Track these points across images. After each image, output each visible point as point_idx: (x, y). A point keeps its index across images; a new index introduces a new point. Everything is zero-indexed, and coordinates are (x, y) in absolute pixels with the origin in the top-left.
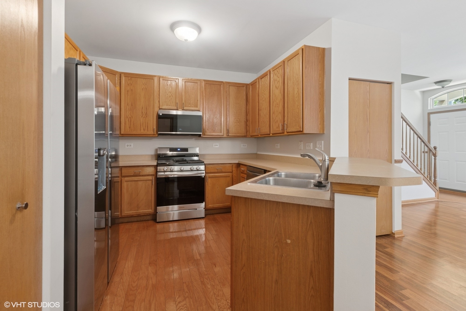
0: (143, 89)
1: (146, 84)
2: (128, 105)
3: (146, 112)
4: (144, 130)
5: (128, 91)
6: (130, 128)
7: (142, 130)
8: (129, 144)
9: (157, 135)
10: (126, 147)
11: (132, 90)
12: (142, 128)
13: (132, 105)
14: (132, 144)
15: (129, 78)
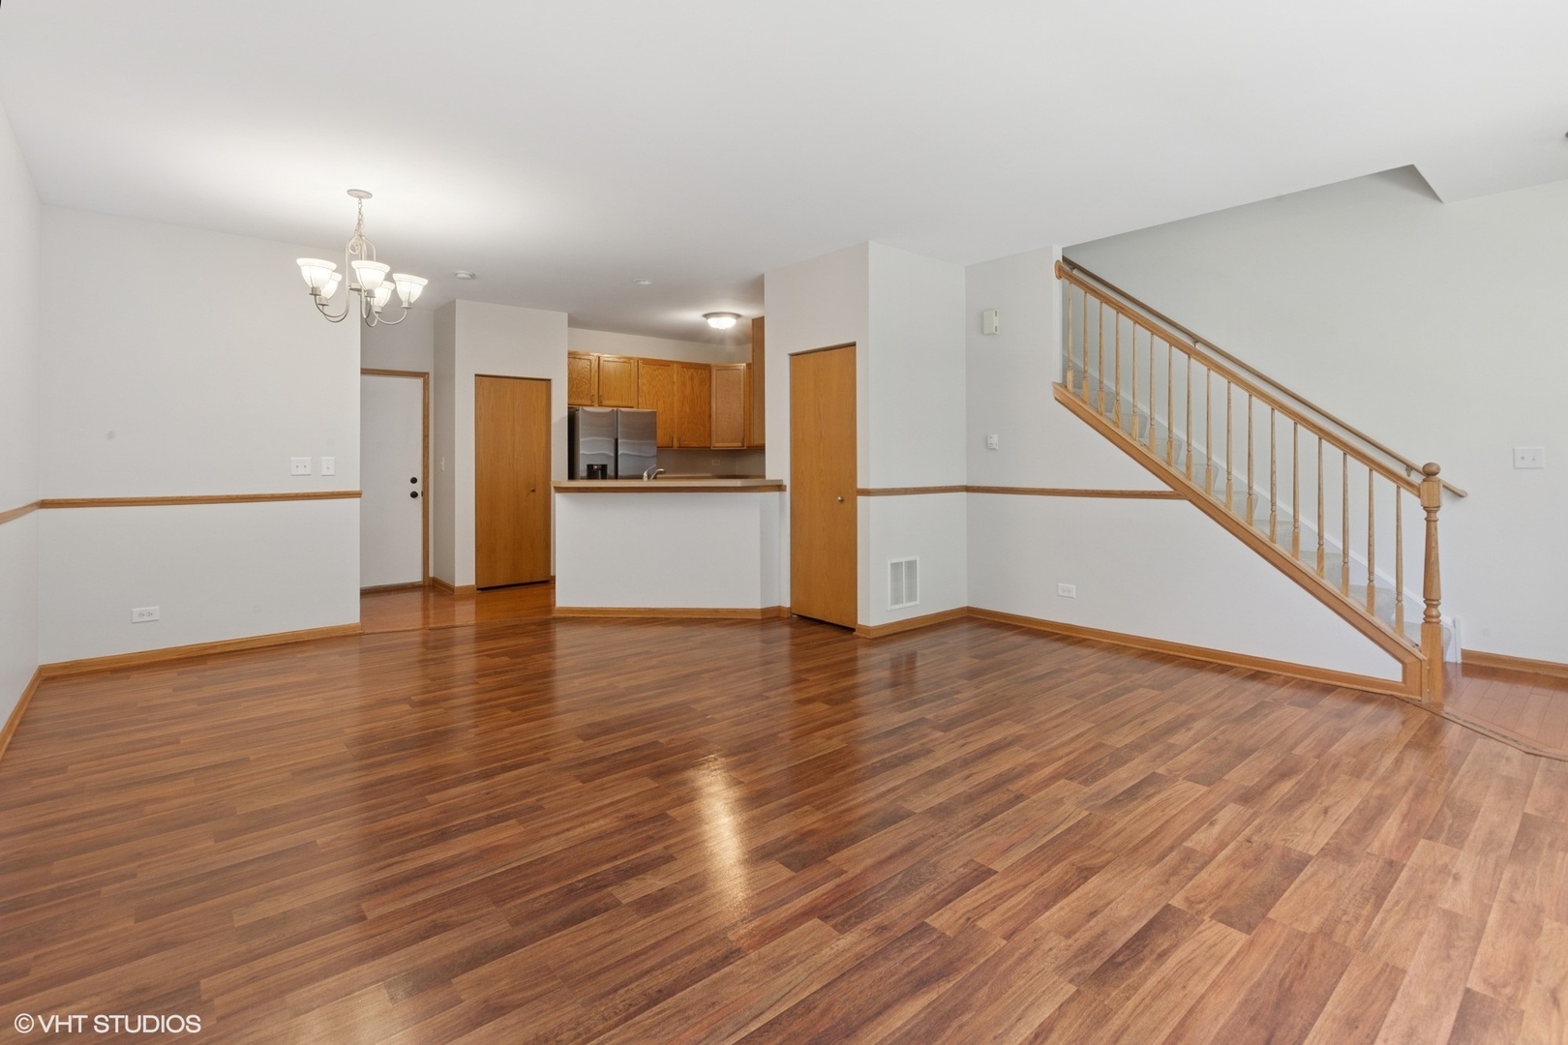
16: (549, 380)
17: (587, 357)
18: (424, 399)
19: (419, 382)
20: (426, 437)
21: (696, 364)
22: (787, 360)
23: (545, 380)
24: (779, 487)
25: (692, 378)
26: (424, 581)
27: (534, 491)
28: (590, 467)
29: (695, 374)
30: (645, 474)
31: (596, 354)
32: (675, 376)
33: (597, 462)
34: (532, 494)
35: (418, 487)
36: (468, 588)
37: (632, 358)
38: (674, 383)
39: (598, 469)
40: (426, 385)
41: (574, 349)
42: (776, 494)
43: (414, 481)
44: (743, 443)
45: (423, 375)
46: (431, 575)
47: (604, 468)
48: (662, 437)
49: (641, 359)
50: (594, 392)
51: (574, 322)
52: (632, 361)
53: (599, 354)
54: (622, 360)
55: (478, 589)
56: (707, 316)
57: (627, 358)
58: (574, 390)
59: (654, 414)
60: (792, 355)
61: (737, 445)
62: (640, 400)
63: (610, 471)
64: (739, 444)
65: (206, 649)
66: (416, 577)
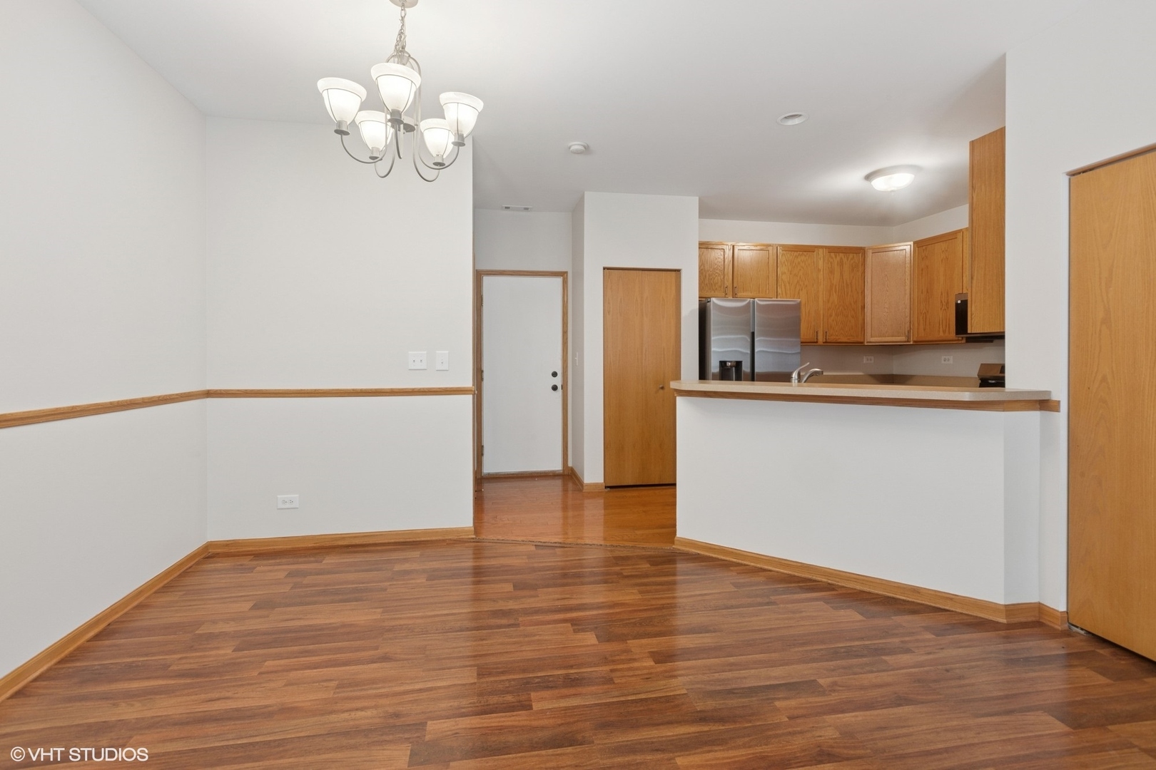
0: (942, 260)
1: (947, 251)
2: (922, 293)
3: (948, 300)
4: (944, 332)
5: (922, 270)
6: (924, 330)
7: (941, 334)
8: (947, 357)
9: (964, 341)
10: (943, 362)
11: (927, 267)
12: (941, 329)
13: (927, 292)
14: (951, 358)
15: (924, 247)
16: (679, 271)
17: (720, 247)
18: (563, 297)
19: (559, 280)
20: (565, 333)
21: (846, 248)
22: (1065, 180)
23: (675, 270)
24: (1043, 404)
25: (841, 264)
26: (563, 470)
27: (662, 388)
28: (723, 364)
29: (845, 260)
30: (795, 375)
31: (729, 244)
32: (821, 262)
33: (731, 358)
34: (661, 391)
35: (558, 381)
36: (596, 485)
37: (770, 245)
38: (819, 270)
39: (731, 366)
40: (565, 283)
41: (705, 239)
42: (1035, 416)
43: (555, 374)
44: (908, 337)
45: (563, 274)
46: (570, 464)
47: (738, 364)
48: (806, 332)
49: (780, 245)
50: (728, 283)
51: (706, 211)
52: (770, 248)
53: (733, 243)
54: (758, 248)
55: (606, 487)
56: (868, 177)
57: (764, 245)
58: (707, 282)
59: (798, 307)
60: (1073, 174)
61: (901, 339)
62: (779, 291)
63: (746, 368)
64: (903, 338)
65: (336, 539)
66: (557, 466)
